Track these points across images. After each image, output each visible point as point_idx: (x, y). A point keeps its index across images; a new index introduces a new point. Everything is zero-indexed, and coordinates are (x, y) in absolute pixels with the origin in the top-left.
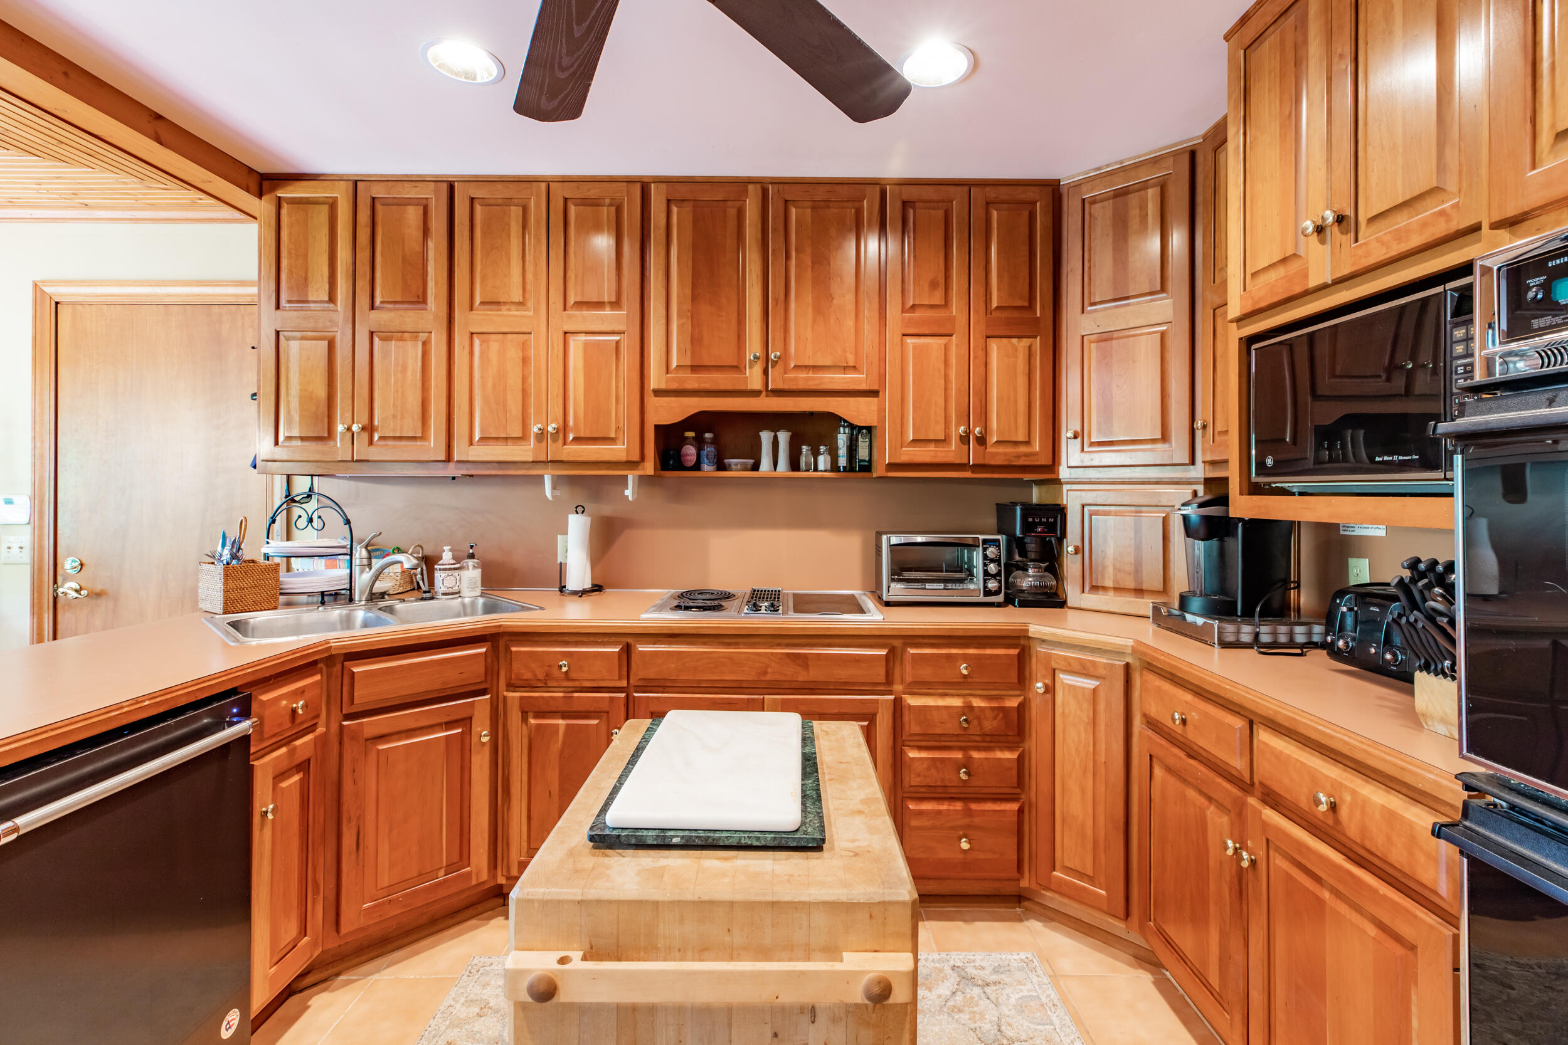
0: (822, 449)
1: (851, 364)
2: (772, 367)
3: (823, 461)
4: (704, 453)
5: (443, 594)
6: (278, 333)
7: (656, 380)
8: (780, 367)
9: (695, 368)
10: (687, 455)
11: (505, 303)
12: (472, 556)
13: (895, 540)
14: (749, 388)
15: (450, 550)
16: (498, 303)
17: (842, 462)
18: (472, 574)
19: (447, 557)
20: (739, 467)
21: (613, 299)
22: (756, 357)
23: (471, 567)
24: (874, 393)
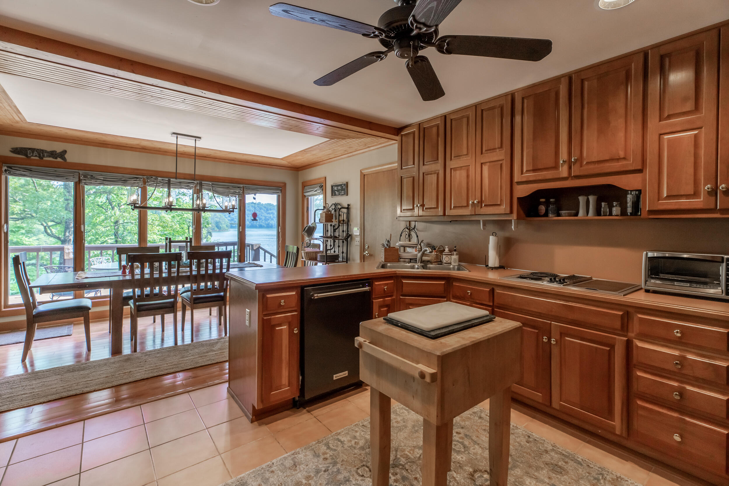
0: (615, 204)
1: (622, 156)
2: (573, 165)
3: (616, 210)
4: (549, 208)
5: (445, 263)
6: (401, 177)
7: (517, 178)
8: (578, 164)
9: (534, 170)
10: (541, 210)
11: (461, 156)
12: (455, 250)
13: (650, 254)
14: (561, 176)
15: (448, 248)
16: (459, 156)
17: (629, 210)
18: (455, 257)
19: (447, 250)
20: (567, 215)
21: (500, 146)
22: (564, 161)
23: (455, 255)
24: (640, 171)
